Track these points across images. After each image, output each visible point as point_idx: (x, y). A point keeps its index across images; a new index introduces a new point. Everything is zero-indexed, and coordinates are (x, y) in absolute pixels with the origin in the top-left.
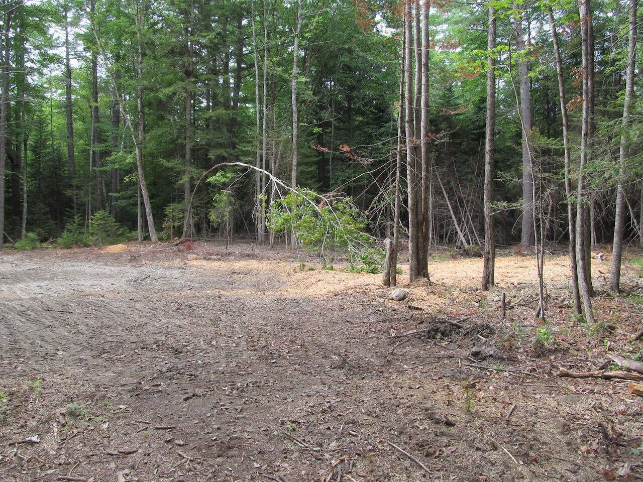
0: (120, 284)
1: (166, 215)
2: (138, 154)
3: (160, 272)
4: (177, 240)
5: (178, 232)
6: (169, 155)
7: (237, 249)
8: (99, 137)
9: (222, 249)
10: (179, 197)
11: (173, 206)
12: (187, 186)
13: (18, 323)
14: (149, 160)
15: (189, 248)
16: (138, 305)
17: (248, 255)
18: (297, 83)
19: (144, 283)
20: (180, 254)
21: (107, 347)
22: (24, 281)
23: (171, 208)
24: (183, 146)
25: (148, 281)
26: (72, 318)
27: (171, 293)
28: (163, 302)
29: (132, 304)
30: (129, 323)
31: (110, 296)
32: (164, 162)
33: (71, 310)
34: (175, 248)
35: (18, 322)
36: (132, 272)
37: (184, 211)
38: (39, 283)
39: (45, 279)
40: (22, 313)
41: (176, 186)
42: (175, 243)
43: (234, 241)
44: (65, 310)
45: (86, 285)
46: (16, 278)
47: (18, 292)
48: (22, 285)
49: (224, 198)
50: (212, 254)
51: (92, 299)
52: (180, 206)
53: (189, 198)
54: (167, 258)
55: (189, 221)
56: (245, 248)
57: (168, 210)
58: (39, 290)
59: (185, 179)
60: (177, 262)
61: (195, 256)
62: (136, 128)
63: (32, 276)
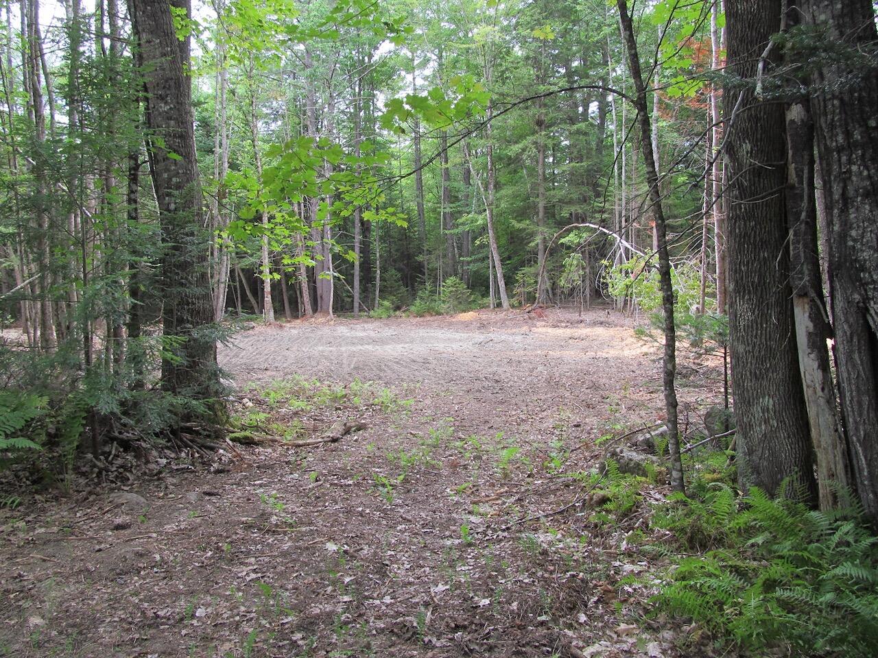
0: (468, 346)
1: (517, 281)
2: (488, 215)
3: (503, 337)
4: (529, 307)
5: (531, 298)
6: (522, 214)
7: (589, 316)
8: (451, 196)
9: (575, 317)
10: (531, 260)
11: (526, 269)
12: (541, 247)
14: (498, 220)
15: (540, 316)
16: (480, 360)
17: (601, 323)
18: (658, 127)
19: (486, 346)
20: (530, 321)
21: (454, 379)
22: (388, 344)
23: (523, 272)
24: (535, 206)
25: (491, 343)
26: (431, 366)
27: (508, 353)
28: (499, 358)
29: (475, 359)
30: (470, 369)
31: (459, 354)
32: (514, 222)
33: (430, 361)
34: (526, 316)
35: (396, 367)
36: (479, 337)
37: (537, 275)
38: (402, 345)
39: (406, 343)
40: (397, 363)
41: (528, 249)
42: (527, 310)
43: (587, 310)
44: (426, 362)
45: (440, 346)
46: (383, 342)
47: (389, 351)
48: (390, 346)
49: (573, 261)
50: (562, 321)
51: (444, 355)
52: (532, 270)
53: (541, 259)
54: (515, 326)
55: (544, 284)
56: (601, 315)
57: (519, 276)
58: (404, 350)
59: (538, 239)
60: (525, 329)
61: (544, 323)
62: (486, 188)
63: (395, 339)
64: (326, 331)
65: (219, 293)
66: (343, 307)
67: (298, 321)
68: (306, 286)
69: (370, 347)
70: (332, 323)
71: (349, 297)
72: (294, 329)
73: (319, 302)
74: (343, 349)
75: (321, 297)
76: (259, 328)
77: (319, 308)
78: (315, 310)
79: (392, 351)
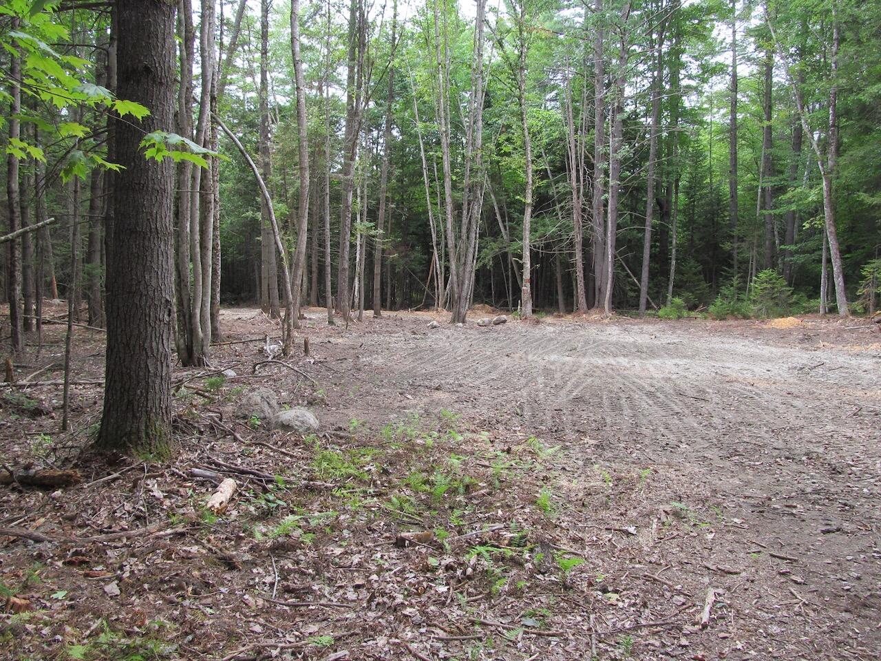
0: (779, 371)
1: (863, 278)
2: (825, 188)
3: (841, 360)
4: (878, 315)
11: (877, 263)
13: (644, 405)
14: (842, 196)
16: (797, 403)
19: (813, 373)
20: (880, 335)
21: (741, 449)
22: (662, 357)
23: (873, 265)
25: (820, 370)
26: (706, 408)
27: (851, 391)
28: (836, 402)
30: (779, 424)
31: (763, 385)
32: (863, 197)
33: (708, 397)
34: (875, 328)
35: (644, 403)
36: (801, 356)
38: (677, 361)
39: (685, 357)
40: (650, 394)
42: (877, 319)
44: (701, 397)
45: (734, 368)
46: (652, 352)
47: (652, 369)
48: (657, 362)
51: (737, 386)
54: (859, 341)
57: (867, 270)
58: (675, 369)
60: (875, 347)
62: (824, 151)
63: (671, 351)
64: (592, 331)
66: (625, 303)
67: (570, 317)
68: (582, 275)
69: (623, 361)
70: (606, 321)
71: (635, 291)
72: (551, 326)
73: (597, 296)
75: (600, 289)
76: (513, 322)
77: (596, 302)
78: (591, 303)
79: (659, 369)
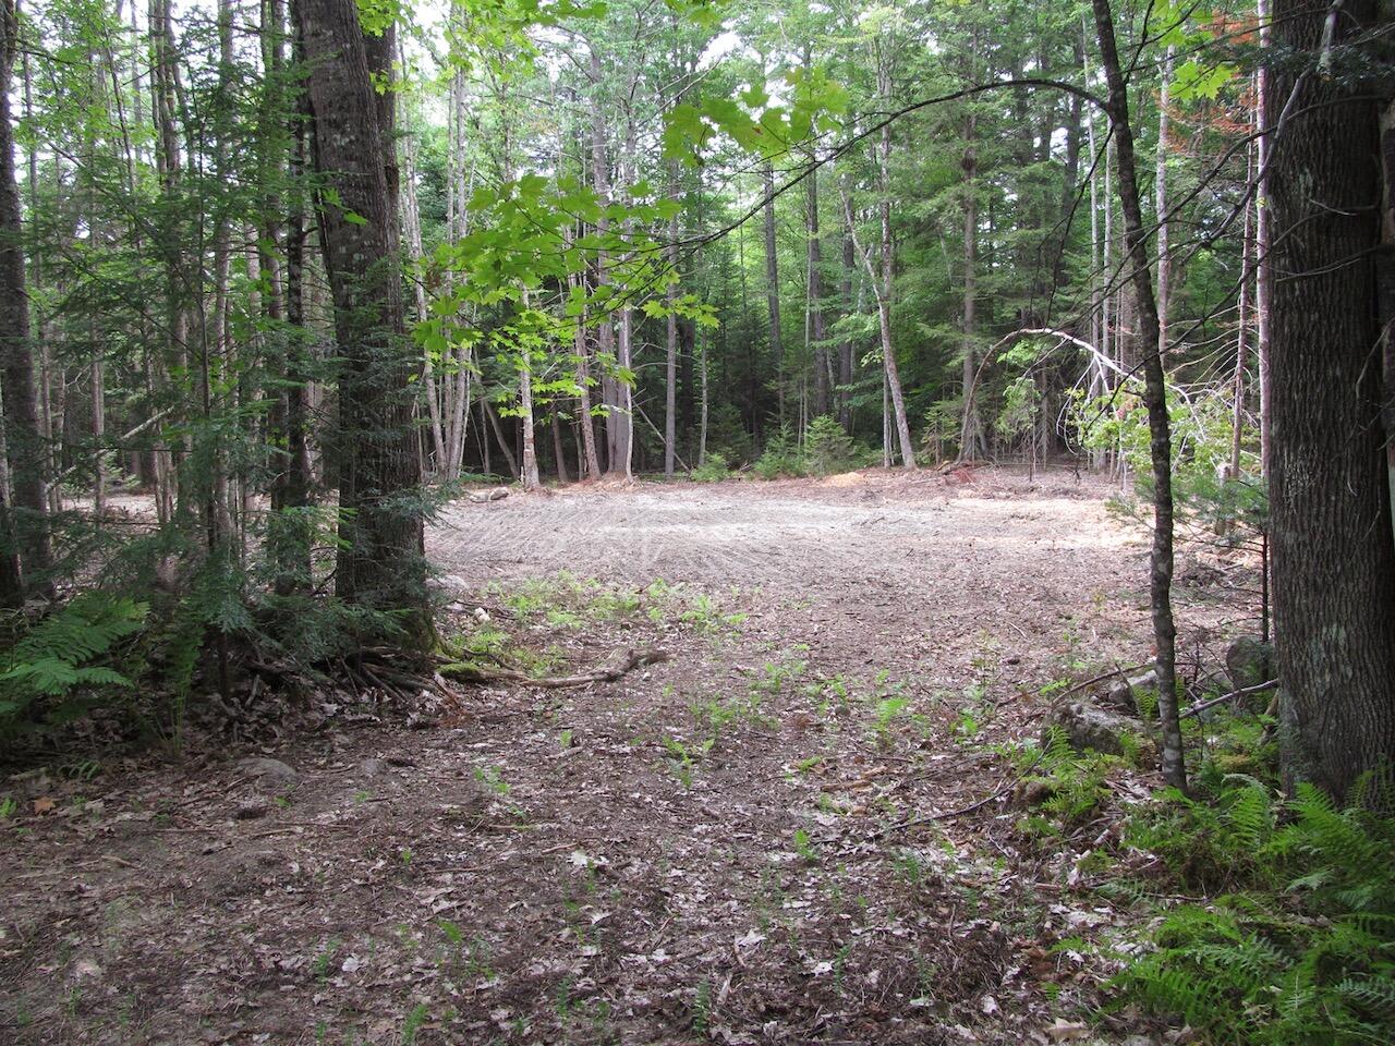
0: (844, 527)
1: (928, 422)
2: (882, 316)
3: (902, 514)
4: (946, 465)
5: (950, 451)
6: (936, 314)
7: (1045, 481)
8: (823, 287)
9: (1023, 481)
10: (952, 389)
11: (943, 404)
12: (968, 367)
13: (725, 561)
14: (899, 325)
15: (965, 480)
16: (861, 551)
17: (1066, 492)
18: (1167, 170)
19: (874, 527)
20: (947, 488)
21: (817, 581)
22: (717, 523)
23: (938, 408)
24: (958, 302)
25: (881, 524)
26: (780, 560)
27: (908, 539)
28: (893, 548)
29: (854, 548)
30: (845, 566)
31: (828, 540)
32: (924, 328)
33: (781, 552)
34: (942, 480)
35: (725, 560)
36: (862, 513)
37: (960, 413)
38: (738, 525)
39: (745, 521)
40: (727, 553)
41: (947, 370)
42: (944, 470)
43: (1042, 470)
44: (774, 551)
45: (799, 528)
46: (707, 519)
47: (717, 534)
48: (718, 527)
49: (1019, 390)
50: (999, 489)
51: (804, 542)
52: (953, 405)
53: (968, 385)
54: (924, 495)
55: (972, 428)
56: (1066, 479)
57: (931, 415)
58: (740, 533)
59: (963, 356)
60: (939, 500)
61: (970, 492)
62: (880, 271)
63: (730, 515)
64: (619, 501)
65: (452, 440)
66: (648, 465)
67: (578, 486)
68: (591, 430)
69: (686, 528)
70: (631, 488)
71: (659, 447)
72: (570, 499)
73: (611, 455)
74: (644, 530)
75: (614, 448)
76: (515, 496)
77: (611, 465)
78: (604, 468)
79: (722, 534)
